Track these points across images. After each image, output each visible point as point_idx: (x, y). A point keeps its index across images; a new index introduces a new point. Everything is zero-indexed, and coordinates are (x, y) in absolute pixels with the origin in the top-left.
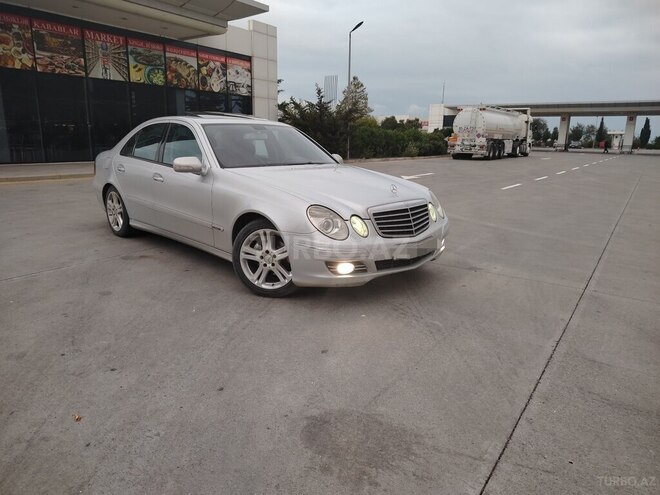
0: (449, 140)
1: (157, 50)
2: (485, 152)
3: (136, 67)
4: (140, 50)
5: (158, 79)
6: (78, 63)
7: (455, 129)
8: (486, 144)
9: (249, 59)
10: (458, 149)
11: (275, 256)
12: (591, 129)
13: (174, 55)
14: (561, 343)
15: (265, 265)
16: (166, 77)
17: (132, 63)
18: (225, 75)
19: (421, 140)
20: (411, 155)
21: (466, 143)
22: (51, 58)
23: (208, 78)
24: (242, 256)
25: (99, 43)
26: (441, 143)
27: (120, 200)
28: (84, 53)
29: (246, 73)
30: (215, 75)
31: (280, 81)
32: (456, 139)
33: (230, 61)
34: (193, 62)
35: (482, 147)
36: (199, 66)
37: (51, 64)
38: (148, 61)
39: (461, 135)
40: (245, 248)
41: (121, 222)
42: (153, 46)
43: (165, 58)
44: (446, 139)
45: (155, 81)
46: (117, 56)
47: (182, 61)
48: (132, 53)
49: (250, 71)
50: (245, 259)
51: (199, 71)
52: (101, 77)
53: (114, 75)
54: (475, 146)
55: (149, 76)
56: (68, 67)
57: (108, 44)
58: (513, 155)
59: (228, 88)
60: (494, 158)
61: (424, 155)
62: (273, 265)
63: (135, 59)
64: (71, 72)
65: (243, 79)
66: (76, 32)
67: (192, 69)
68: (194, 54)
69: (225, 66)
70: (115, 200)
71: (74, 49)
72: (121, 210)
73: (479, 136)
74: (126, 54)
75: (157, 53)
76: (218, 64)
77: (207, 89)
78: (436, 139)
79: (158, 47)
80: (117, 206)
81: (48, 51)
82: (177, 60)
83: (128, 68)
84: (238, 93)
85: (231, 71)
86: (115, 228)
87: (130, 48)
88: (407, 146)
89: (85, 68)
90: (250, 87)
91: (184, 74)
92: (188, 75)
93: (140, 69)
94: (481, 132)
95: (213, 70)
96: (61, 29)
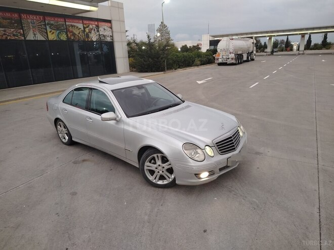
0: (216, 56)
1: (61, 21)
2: (234, 61)
3: (50, 32)
4: (52, 22)
5: (64, 37)
6: (19, 33)
7: (218, 50)
8: (234, 57)
9: (109, 21)
10: (220, 61)
11: (163, 168)
12: (282, 42)
13: (70, 23)
14: (321, 210)
15: (158, 172)
16: (67, 36)
17: (49, 30)
18: (98, 31)
19: (201, 57)
20: (197, 66)
21: (224, 57)
22: (5, 31)
23: (89, 34)
24: (146, 168)
25: (29, 21)
26: (211, 57)
27: (65, 127)
28: (22, 27)
29: (109, 29)
30: (93, 32)
31: (126, 31)
32: (219, 55)
33: (100, 24)
34: (81, 26)
35: (232, 59)
36: (84, 28)
37: (5, 34)
38: (57, 28)
39: (221, 53)
40: (147, 164)
41: (67, 138)
42: (59, 20)
43: (66, 25)
44: (214, 56)
45: (62, 38)
46: (40, 26)
47: (75, 26)
48: (48, 24)
49: (111, 28)
50: (147, 170)
51: (84, 31)
52: (33, 39)
53: (40, 37)
54: (229, 58)
55: (58, 36)
56: (14, 35)
57: (35, 21)
58: (247, 61)
59: (100, 38)
60: (239, 64)
61: (203, 65)
62: (163, 172)
63: (50, 28)
64: (16, 38)
65: (108, 33)
66: (16, 15)
67: (80, 30)
68: (81, 22)
69: (98, 27)
70: (62, 126)
71: (16, 25)
72: (67, 132)
73: (230, 53)
74: (45, 25)
75: (61, 23)
76: (94, 26)
77: (90, 40)
78: (208, 55)
79: (62, 20)
80: (64, 129)
81: (2, 28)
82: (72, 26)
83: (47, 33)
84: (106, 40)
85: (101, 29)
86: (63, 140)
87: (47, 22)
88: (194, 60)
89: (24, 35)
90: (112, 36)
91: (77, 33)
92: (79, 33)
93: (53, 33)
94: (231, 51)
95: (92, 29)
96: (8, 15)
